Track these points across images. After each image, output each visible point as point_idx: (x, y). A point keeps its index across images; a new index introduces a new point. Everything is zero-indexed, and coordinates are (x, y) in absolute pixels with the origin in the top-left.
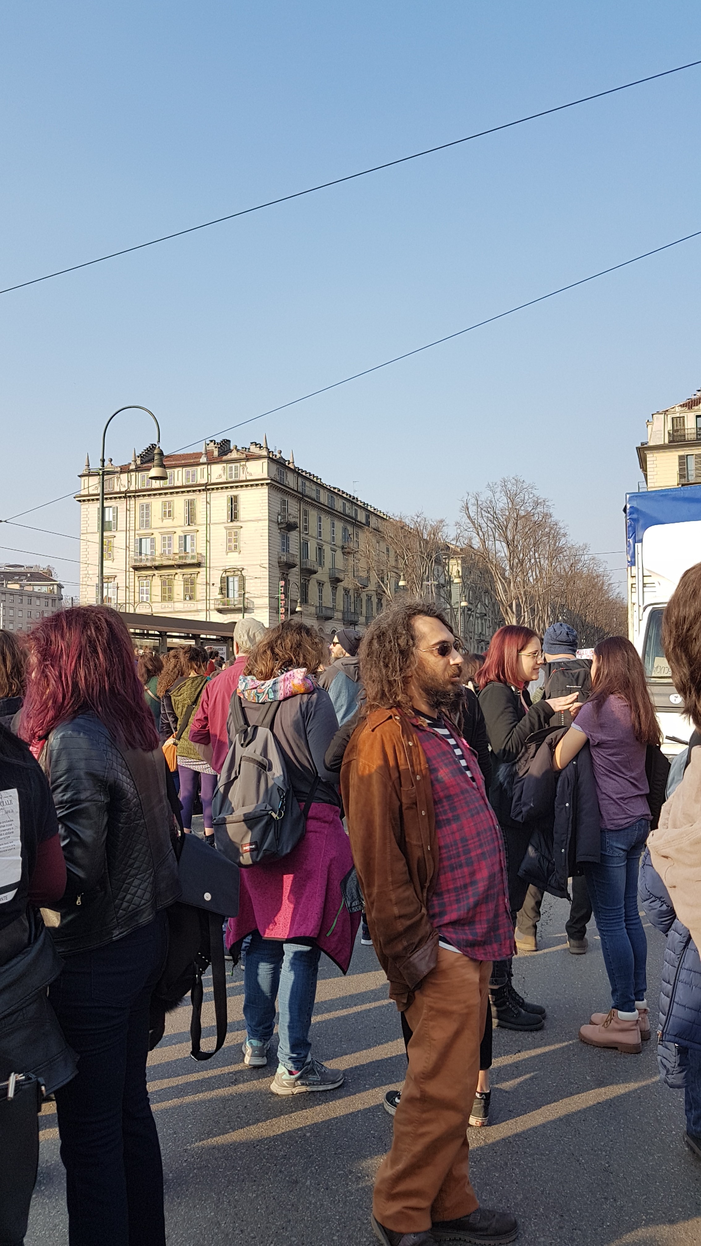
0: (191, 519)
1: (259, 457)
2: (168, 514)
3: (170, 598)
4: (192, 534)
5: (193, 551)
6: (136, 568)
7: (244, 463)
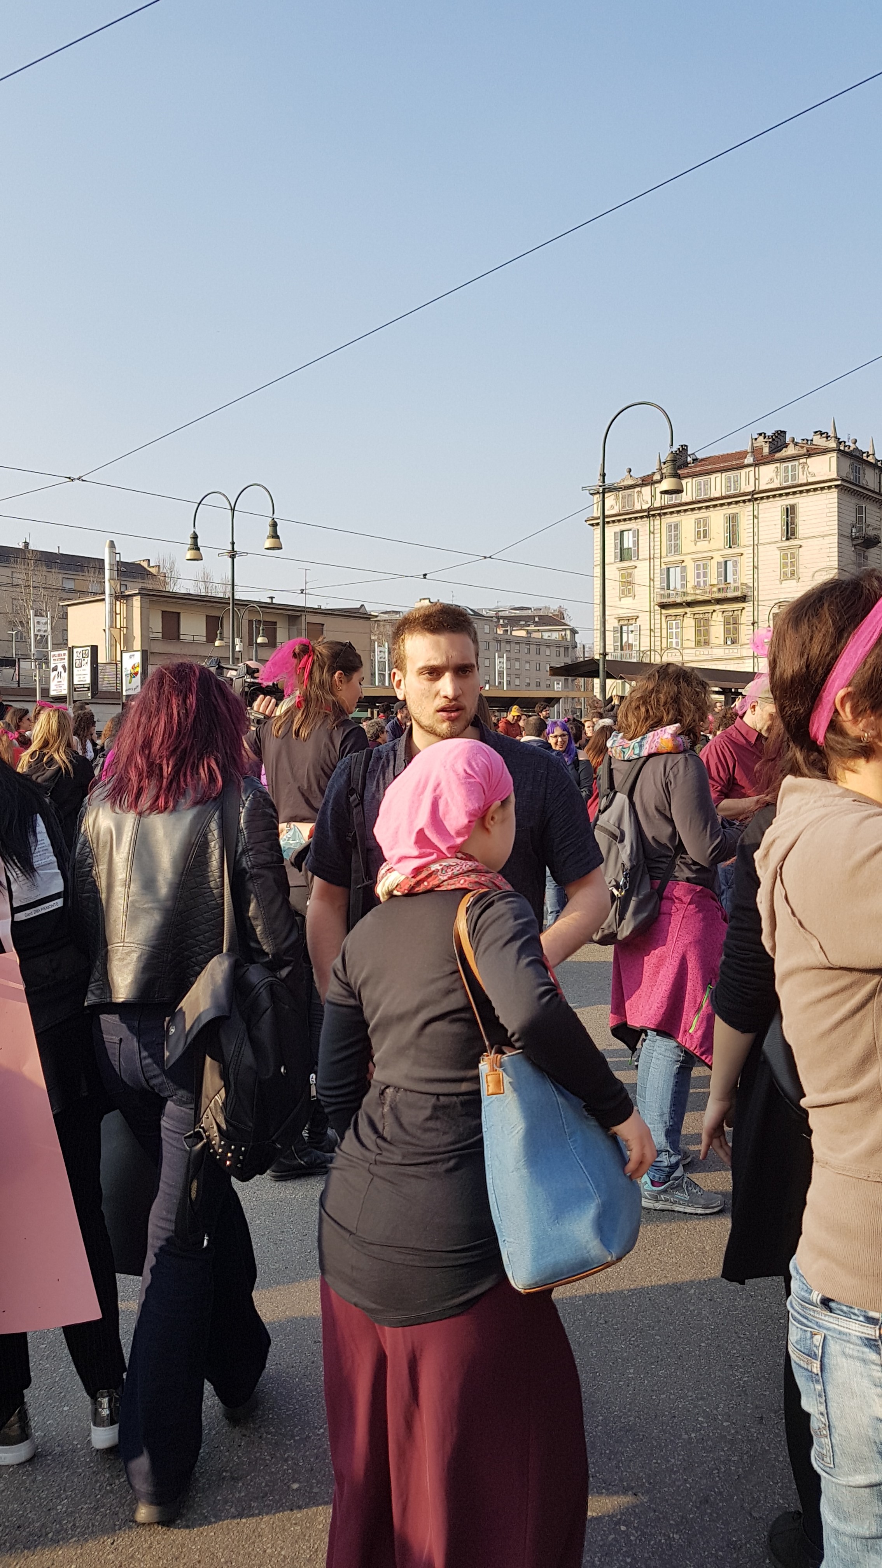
0: (732, 539)
1: (825, 451)
2: (703, 534)
3: (707, 643)
4: (735, 559)
5: (735, 581)
6: (663, 606)
7: (804, 460)
